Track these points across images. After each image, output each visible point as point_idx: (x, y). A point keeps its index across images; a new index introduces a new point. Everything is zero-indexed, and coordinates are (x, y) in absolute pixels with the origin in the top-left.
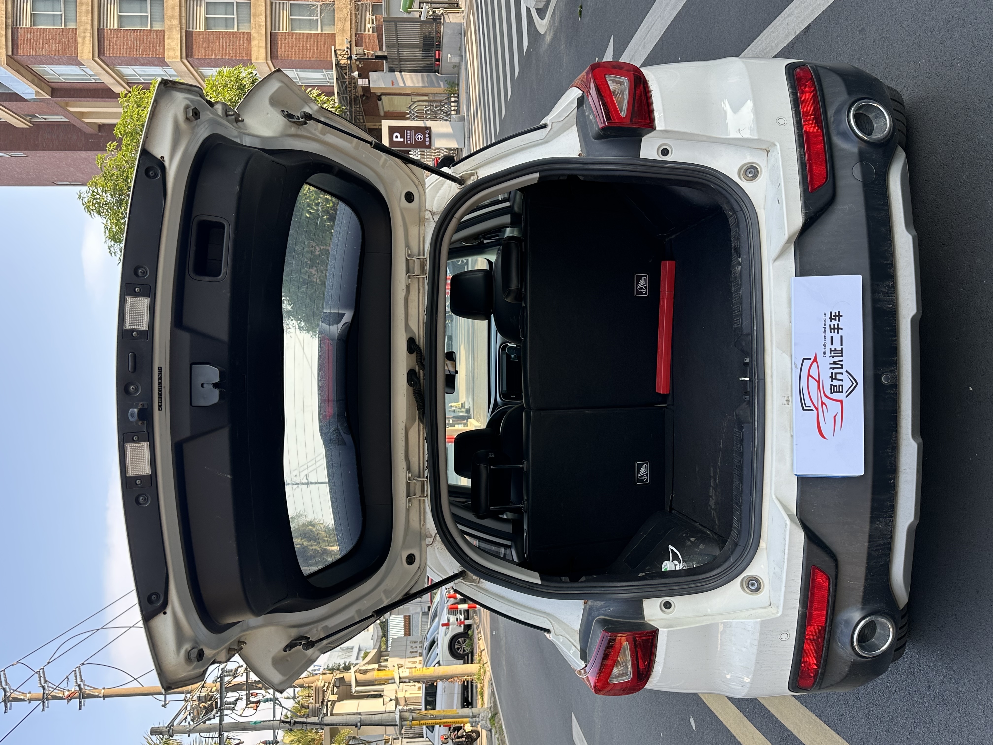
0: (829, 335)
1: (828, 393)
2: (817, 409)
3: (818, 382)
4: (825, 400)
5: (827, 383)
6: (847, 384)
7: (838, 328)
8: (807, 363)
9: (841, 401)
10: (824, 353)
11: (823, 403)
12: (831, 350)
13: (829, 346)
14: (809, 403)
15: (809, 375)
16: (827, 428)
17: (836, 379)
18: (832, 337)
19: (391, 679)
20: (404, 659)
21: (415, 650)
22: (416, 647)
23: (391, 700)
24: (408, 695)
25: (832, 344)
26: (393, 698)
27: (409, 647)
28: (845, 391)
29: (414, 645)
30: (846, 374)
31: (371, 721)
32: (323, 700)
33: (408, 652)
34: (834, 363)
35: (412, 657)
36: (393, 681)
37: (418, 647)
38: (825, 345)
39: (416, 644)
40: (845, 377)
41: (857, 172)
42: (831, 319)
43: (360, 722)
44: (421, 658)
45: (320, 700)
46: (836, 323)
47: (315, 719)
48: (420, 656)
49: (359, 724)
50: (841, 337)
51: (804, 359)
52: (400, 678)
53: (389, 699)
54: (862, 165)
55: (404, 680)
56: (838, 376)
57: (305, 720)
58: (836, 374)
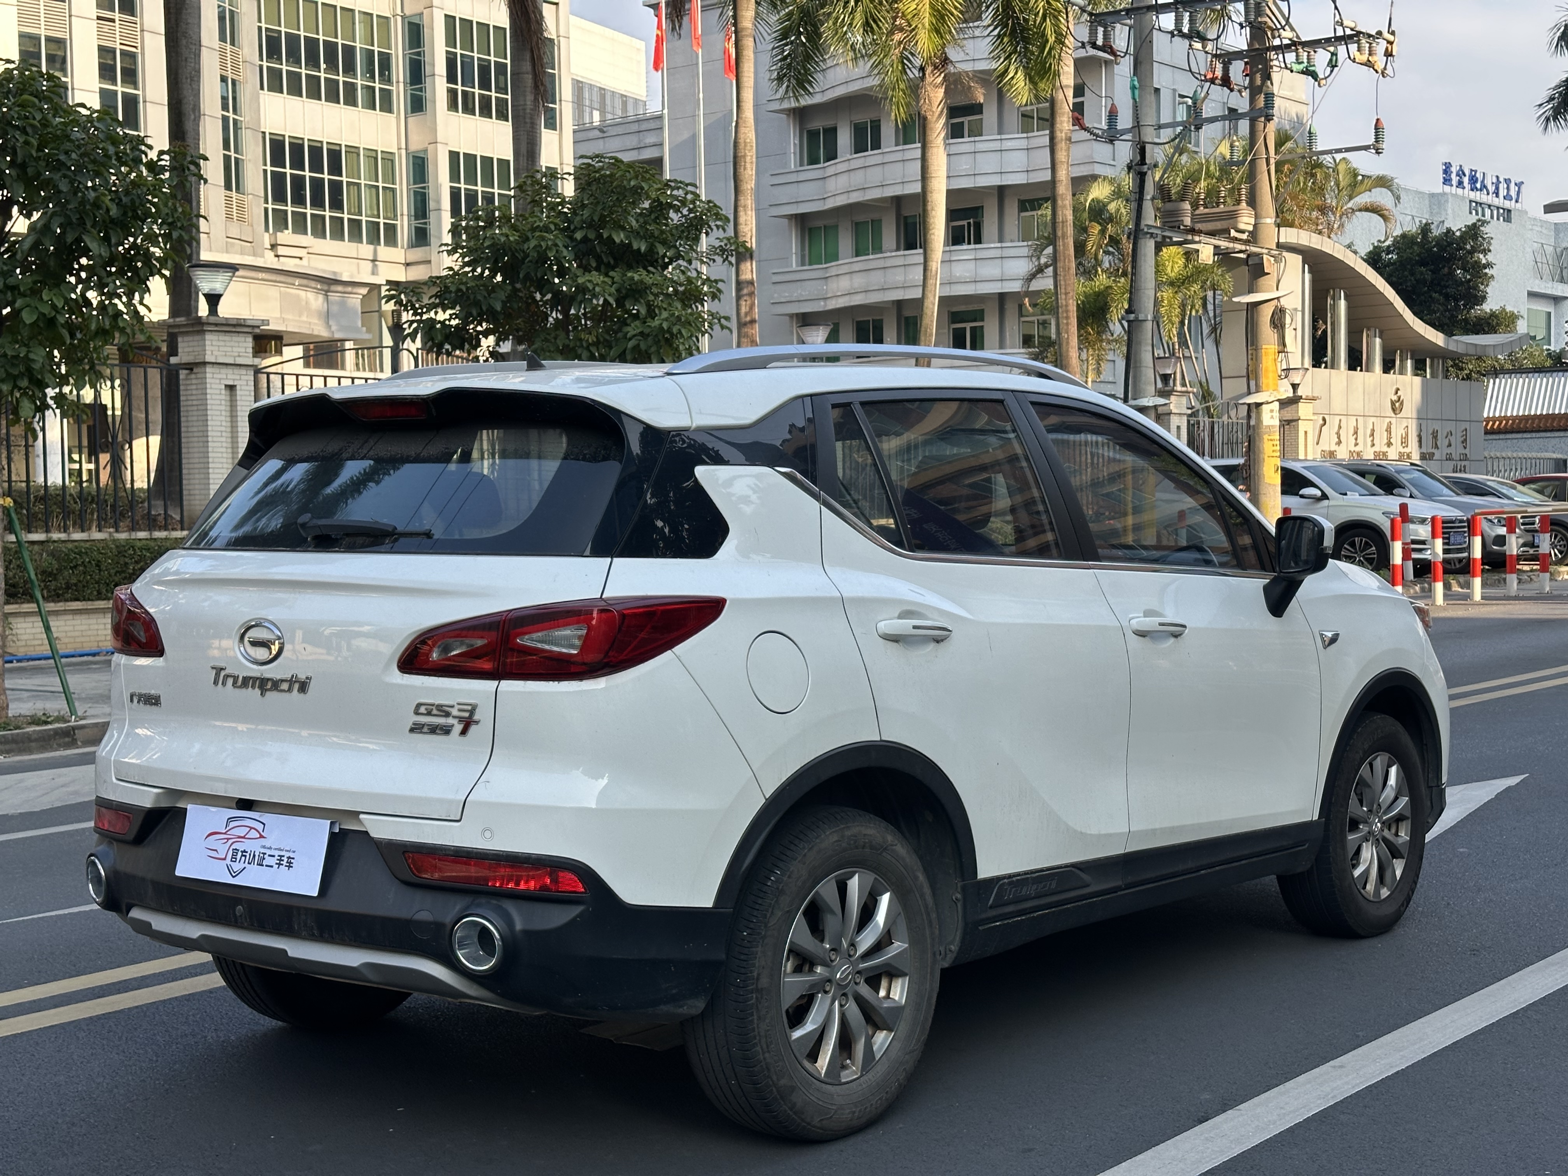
0: (277, 853)
1: (233, 847)
2: (225, 833)
3: (244, 837)
4: (230, 841)
5: (240, 847)
6: (237, 867)
7: (279, 864)
8: (260, 827)
9: (225, 859)
10: (264, 847)
11: (228, 839)
12: (264, 854)
13: (268, 852)
14: (232, 825)
15: (251, 828)
16: (212, 842)
17: (242, 855)
18: (273, 856)
19: (1257, 385)
20: (1415, 415)
21: (1442, 442)
22: (1450, 445)
23: (1295, 386)
24: (1302, 426)
25: (270, 856)
26: (1300, 392)
27: (1450, 426)
28: (232, 863)
29: (1456, 440)
30: (244, 866)
31: (1139, 343)
32: (1200, 232)
33: (1437, 426)
34: (254, 856)
35: (1420, 437)
36: (1253, 388)
37: (1449, 451)
38: (270, 848)
39: (1461, 446)
40: (242, 866)
41: (424, 916)
42: (289, 858)
43: (1137, 320)
44: (1416, 458)
45: (1198, 226)
46: (284, 863)
47: (1150, 217)
48: (1423, 457)
49: (1132, 317)
50: (272, 867)
51: (264, 824)
52: (1258, 405)
53: (1297, 382)
54: (431, 923)
55: (1253, 415)
56: (243, 858)
57: (1148, 197)
58: (245, 856)
